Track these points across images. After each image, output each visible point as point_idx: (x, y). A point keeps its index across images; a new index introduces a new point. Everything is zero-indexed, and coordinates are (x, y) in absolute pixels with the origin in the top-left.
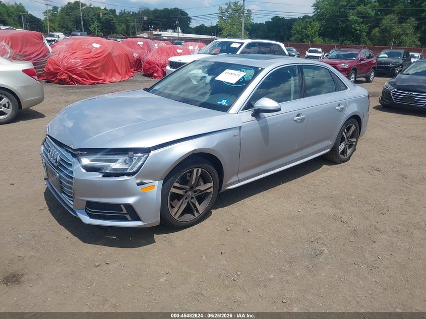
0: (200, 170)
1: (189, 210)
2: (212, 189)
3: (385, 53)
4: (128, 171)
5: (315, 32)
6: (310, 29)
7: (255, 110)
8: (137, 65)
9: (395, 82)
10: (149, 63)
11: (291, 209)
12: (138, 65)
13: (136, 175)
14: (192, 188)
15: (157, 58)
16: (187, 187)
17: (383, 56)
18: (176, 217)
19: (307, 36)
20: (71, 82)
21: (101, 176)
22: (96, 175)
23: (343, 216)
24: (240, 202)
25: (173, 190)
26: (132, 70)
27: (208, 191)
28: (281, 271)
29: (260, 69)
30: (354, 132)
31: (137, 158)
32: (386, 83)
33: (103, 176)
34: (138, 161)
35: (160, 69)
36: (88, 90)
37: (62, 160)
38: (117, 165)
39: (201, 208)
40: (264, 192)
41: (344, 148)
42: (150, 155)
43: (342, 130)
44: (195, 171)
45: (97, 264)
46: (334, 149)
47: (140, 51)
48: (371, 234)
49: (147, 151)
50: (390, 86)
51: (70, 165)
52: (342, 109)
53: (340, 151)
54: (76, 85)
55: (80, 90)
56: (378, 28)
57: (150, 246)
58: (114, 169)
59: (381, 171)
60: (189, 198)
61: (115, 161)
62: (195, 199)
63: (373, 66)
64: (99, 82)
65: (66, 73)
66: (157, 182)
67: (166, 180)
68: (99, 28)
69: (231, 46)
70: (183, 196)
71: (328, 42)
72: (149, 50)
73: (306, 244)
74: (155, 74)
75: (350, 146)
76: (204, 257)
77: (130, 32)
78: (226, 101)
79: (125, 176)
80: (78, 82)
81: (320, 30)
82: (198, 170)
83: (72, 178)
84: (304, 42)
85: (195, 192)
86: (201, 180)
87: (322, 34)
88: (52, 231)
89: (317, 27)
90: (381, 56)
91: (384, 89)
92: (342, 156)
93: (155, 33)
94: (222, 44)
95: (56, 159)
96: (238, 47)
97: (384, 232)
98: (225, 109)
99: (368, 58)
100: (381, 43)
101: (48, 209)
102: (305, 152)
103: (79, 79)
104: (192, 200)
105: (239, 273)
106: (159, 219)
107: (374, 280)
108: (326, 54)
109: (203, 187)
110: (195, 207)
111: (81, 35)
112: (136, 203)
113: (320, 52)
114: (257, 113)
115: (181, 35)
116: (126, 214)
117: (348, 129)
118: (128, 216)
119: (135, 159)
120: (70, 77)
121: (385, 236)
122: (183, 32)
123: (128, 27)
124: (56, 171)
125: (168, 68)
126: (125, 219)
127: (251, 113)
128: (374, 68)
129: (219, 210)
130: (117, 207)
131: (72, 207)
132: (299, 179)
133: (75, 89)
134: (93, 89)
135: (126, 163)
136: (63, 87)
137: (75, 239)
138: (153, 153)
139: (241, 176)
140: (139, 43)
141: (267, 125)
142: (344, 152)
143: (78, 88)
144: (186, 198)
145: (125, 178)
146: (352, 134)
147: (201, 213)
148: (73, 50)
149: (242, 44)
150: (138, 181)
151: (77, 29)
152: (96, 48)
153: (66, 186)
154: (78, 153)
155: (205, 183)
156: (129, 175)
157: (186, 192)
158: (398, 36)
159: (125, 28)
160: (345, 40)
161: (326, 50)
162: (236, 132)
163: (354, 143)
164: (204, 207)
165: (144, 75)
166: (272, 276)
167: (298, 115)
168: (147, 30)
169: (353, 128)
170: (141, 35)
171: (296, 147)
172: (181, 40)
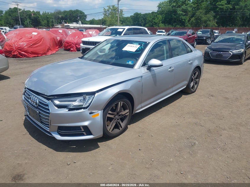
0: (122, 102)
1: (117, 126)
2: (128, 113)
3: (201, 31)
4: (84, 106)
5: (160, 21)
6: (157, 19)
7: (148, 66)
8: (59, 44)
9: (211, 47)
10: (67, 42)
11: (172, 121)
12: (61, 44)
13: (88, 108)
14: (118, 113)
15: (72, 40)
16: (115, 113)
17: (199, 33)
18: (110, 131)
19: (156, 23)
20: (21, 56)
21: (67, 110)
22: (64, 110)
23: (201, 122)
24: (143, 120)
25: (108, 115)
26: (57, 47)
27: (127, 115)
28: (175, 157)
29: (148, 43)
30: (197, 76)
31: (88, 98)
32: (206, 48)
33: (69, 110)
34: (89, 100)
35: (74, 46)
36: (32, 61)
37: (40, 102)
38: (76, 103)
39: (123, 124)
40: (154, 113)
41: (193, 85)
42: (95, 96)
43: (192, 75)
44: (120, 103)
45: (68, 163)
46: (188, 86)
47: (61, 36)
48: (218, 131)
49: (93, 93)
50: (208, 49)
51: (47, 105)
52: (191, 63)
53: (191, 87)
54: (24, 58)
55: (28, 61)
56: (194, 18)
57: (97, 150)
58: (75, 106)
59: (214, 96)
60: (116, 120)
61: (75, 101)
62: (119, 119)
63: (195, 39)
64: (39, 55)
65: (17, 51)
66: (100, 112)
67: (104, 110)
68: (31, 23)
69: (118, 31)
70: (113, 118)
71: (168, 26)
72: (67, 35)
73: (185, 140)
74: (72, 49)
75: (196, 83)
76: (131, 153)
77: (50, 25)
78: (131, 62)
79: (83, 109)
80: (25, 56)
81: (162, 20)
82: (121, 103)
83: (49, 113)
84: (154, 27)
85: (120, 115)
86: (122, 108)
87: (164, 22)
88: (35, 147)
89: (160, 18)
90: (198, 33)
91: (205, 51)
92: (192, 89)
93: (65, 25)
94: (112, 29)
95: (36, 102)
96: (122, 31)
97: (224, 129)
98: (132, 67)
99: (192, 34)
100: (196, 26)
101: (28, 133)
102: (174, 88)
103: (26, 54)
104: (118, 121)
105: (153, 160)
106: (102, 133)
107: (226, 156)
108: (168, 33)
109: (123, 113)
110: (120, 124)
111: (20, 28)
112: (90, 124)
113: (164, 32)
114: (150, 68)
115: (81, 25)
116: (83, 132)
117: (195, 74)
118: (84, 133)
119: (87, 99)
120: (20, 53)
121: (225, 132)
122: (82, 23)
123: (48, 21)
124: (36, 110)
125: (82, 45)
126: (83, 135)
127: (146, 68)
128: (196, 40)
129: (132, 125)
130: (78, 128)
131: (48, 130)
132: (172, 104)
133: (24, 60)
134: (36, 60)
135: (81, 101)
136: (16, 60)
137: (51, 150)
138: (96, 94)
139: (143, 105)
140: (60, 31)
141: (155, 74)
142: (193, 87)
143: (26, 60)
144: (115, 120)
145: (82, 110)
146: (197, 77)
147: (123, 128)
148: (20, 37)
149: (124, 29)
150: (90, 112)
151: (16, 24)
152: (35, 35)
153: (44, 118)
154: (51, 98)
155: (124, 110)
156: (84, 108)
157: (115, 116)
158: (205, 22)
159: (47, 22)
160: (177, 25)
161: (167, 30)
162: (139, 79)
163: (198, 82)
164: (124, 124)
165: (64, 50)
166: (171, 160)
167: (170, 68)
168: (61, 23)
169: (197, 73)
170: (57, 26)
171: (170, 86)
172: (83, 28)
